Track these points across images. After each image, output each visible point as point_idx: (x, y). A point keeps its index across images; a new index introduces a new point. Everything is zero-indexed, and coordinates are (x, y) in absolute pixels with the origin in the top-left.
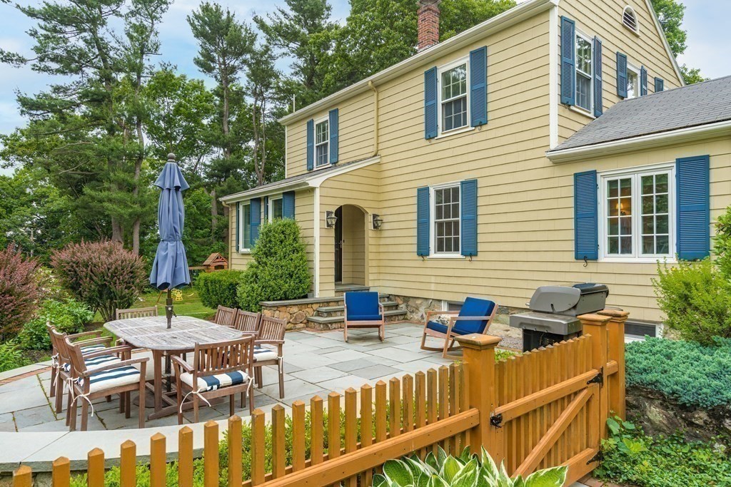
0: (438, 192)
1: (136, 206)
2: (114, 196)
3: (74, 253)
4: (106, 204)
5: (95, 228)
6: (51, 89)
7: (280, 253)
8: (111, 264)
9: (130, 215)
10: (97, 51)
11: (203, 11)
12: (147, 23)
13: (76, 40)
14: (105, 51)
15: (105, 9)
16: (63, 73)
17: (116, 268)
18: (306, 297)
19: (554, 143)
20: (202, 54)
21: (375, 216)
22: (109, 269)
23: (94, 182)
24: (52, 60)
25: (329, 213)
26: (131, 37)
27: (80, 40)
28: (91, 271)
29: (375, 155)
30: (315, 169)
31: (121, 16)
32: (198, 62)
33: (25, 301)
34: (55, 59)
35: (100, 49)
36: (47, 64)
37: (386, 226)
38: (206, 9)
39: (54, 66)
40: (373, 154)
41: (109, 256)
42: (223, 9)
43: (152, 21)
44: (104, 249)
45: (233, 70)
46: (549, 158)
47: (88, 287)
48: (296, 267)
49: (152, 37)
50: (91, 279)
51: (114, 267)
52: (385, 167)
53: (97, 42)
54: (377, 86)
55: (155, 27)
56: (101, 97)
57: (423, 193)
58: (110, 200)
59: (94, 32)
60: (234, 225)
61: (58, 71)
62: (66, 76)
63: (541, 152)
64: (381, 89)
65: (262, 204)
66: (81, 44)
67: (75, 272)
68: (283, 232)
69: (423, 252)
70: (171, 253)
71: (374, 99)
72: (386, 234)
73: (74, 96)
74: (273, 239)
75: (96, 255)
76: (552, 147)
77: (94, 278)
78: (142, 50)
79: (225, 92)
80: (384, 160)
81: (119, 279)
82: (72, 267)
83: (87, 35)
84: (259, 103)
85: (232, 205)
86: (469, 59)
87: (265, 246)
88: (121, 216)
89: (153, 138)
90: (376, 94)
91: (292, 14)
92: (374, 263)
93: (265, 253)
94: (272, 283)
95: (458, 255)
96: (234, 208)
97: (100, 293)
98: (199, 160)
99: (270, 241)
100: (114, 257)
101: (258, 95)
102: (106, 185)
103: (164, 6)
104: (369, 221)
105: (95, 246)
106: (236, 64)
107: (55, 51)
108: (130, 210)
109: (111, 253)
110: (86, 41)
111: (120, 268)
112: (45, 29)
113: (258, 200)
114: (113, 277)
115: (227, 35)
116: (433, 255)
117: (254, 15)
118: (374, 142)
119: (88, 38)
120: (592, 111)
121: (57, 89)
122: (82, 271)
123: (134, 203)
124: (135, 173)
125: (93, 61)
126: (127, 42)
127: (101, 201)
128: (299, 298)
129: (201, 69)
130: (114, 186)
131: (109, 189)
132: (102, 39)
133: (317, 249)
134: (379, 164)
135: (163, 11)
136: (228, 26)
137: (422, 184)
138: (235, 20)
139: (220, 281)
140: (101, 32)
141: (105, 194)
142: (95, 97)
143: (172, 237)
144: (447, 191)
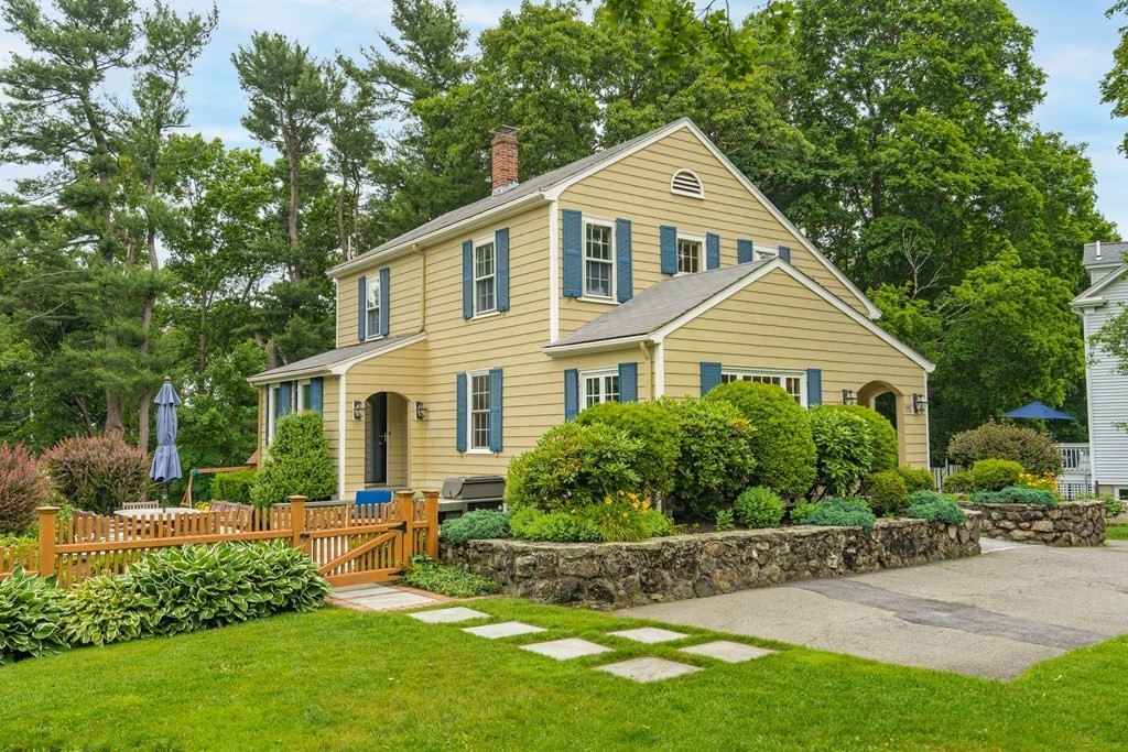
0: (475, 379)
1: (145, 372)
2: (111, 355)
3: (67, 451)
4: (98, 371)
5: (75, 403)
6: (16, 186)
7: (296, 450)
8: (112, 463)
9: (135, 385)
10: (87, 126)
11: (257, 46)
12: (167, 77)
13: (56, 110)
14: (100, 124)
15: (102, 58)
16: (38, 160)
17: (118, 468)
18: (328, 498)
19: (554, 337)
20: (254, 112)
21: (418, 404)
22: (110, 469)
23: (78, 333)
24: (20, 142)
25: (357, 403)
26: (142, 105)
27: (65, 110)
28: (90, 472)
29: (422, 331)
30: (367, 340)
31: (126, 65)
32: (248, 124)
33: (36, 499)
34: (27, 141)
35: (93, 123)
36: (12, 150)
37: (432, 416)
38: (262, 42)
39: (24, 151)
40: (418, 329)
41: (110, 454)
42: (290, 41)
43: (176, 74)
44: (104, 444)
45: (308, 133)
46: (548, 354)
47: (86, 491)
48: (314, 465)
49: (175, 100)
50: (89, 481)
51: (115, 467)
52: (431, 346)
53: (89, 112)
54: (424, 249)
55: (179, 83)
56: (92, 199)
57: (462, 378)
58: (105, 364)
59: (84, 97)
60: (264, 414)
61: (30, 158)
62: (41, 165)
63: (538, 347)
64: (429, 252)
65: (293, 388)
66: (66, 117)
67: (70, 472)
68: (302, 426)
69: (461, 448)
70: (166, 454)
71: (420, 263)
72: (432, 425)
73: (52, 196)
74: (289, 434)
75: (95, 452)
76: (552, 342)
77: (93, 480)
78: (159, 122)
79: (292, 174)
80: (431, 337)
81: (121, 481)
82: (66, 467)
83: (74, 102)
84: (351, 187)
85: (262, 386)
86: (494, 238)
87: (281, 442)
88: (121, 387)
89: (172, 248)
90: (422, 260)
91: (404, 45)
92: (418, 460)
93: (281, 450)
94: (285, 483)
95: (486, 451)
96: (265, 391)
97: (99, 499)
98: (250, 284)
99: (287, 437)
100: (115, 454)
101: (350, 172)
102: (99, 338)
103: (195, 49)
104: (412, 408)
105: (92, 441)
106: (312, 125)
107: (25, 130)
108: (135, 379)
109: (112, 449)
110: (72, 111)
111: (123, 468)
112: (13, 95)
113: (289, 384)
114: (114, 478)
115: (295, 85)
116: (470, 451)
117: (338, 55)
118: (419, 314)
119: (75, 106)
120: (615, 296)
121: (25, 186)
122: (79, 472)
123: (143, 367)
124: (144, 318)
125: (82, 139)
126: (136, 111)
127: (91, 365)
128: (319, 500)
129: (254, 135)
130: (111, 340)
131: (103, 346)
132: (96, 106)
133: (342, 445)
134: (425, 341)
135: (192, 56)
136: (298, 71)
137: (460, 369)
138: (308, 59)
139: (234, 482)
140: (96, 93)
141: (96, 354)
142: (83, 199)
143: (167, 442)
144: (482, 378)
